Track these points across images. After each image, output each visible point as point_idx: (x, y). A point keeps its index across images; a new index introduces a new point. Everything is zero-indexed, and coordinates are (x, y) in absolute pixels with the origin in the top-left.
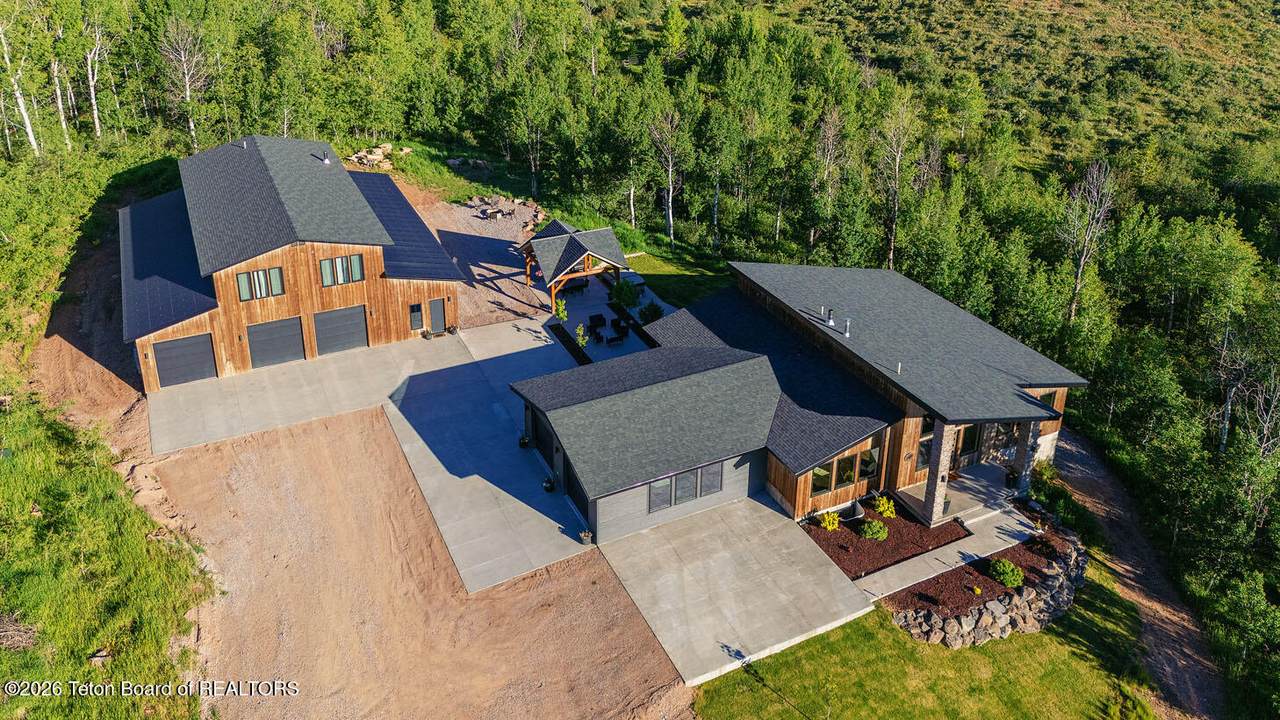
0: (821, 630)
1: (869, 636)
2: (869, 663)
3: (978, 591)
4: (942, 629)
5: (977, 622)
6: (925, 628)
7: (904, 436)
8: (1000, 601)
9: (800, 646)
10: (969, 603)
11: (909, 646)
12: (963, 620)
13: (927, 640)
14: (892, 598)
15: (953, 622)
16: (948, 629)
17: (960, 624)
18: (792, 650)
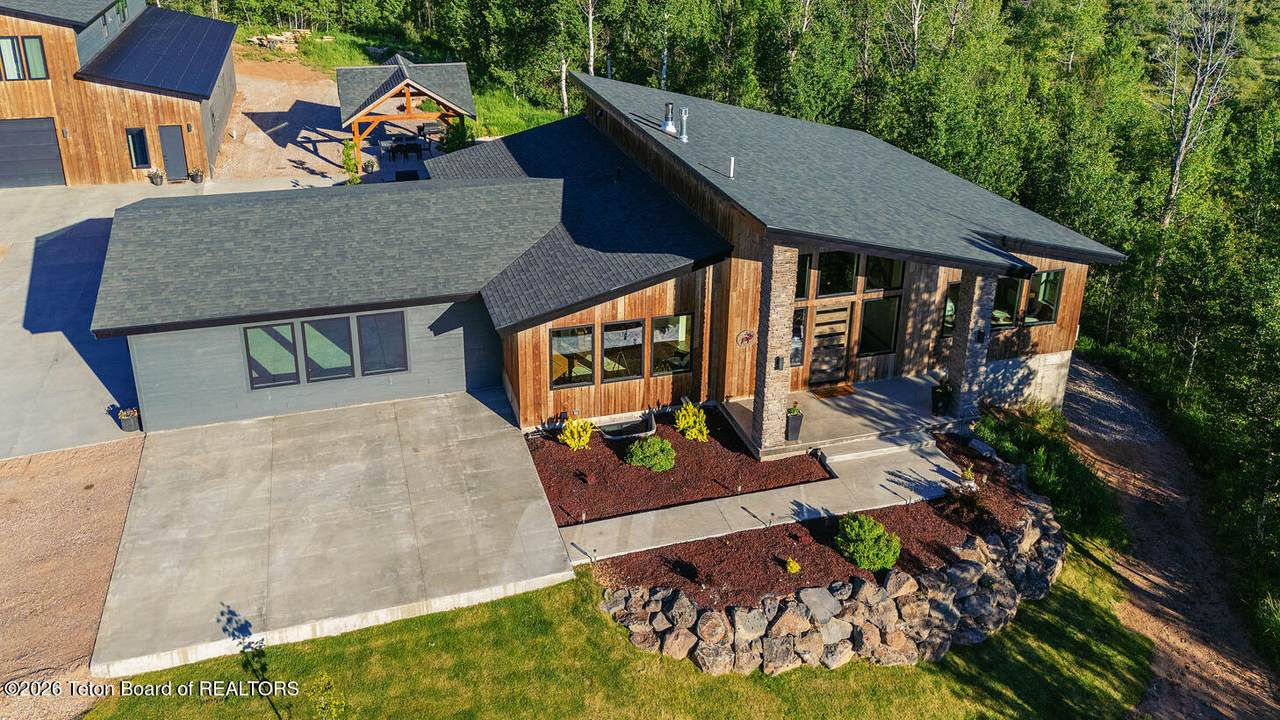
0: (442, 604)
1: (544, 626)
2: (513, 676)
3: (794, 567)
4: (693, 630)
5: (771, 624)
6: (661, 623)
7: (733, 295)
8: (832, 590)
9: (386, 630)
10: (768, 586)
11: (615, 655)
12: (740, 615)
13: (661, 648)
14: (616, 563)
15: (718, 618)
16: (703, 629)
17: (733, 624)
18: (364, 635)
